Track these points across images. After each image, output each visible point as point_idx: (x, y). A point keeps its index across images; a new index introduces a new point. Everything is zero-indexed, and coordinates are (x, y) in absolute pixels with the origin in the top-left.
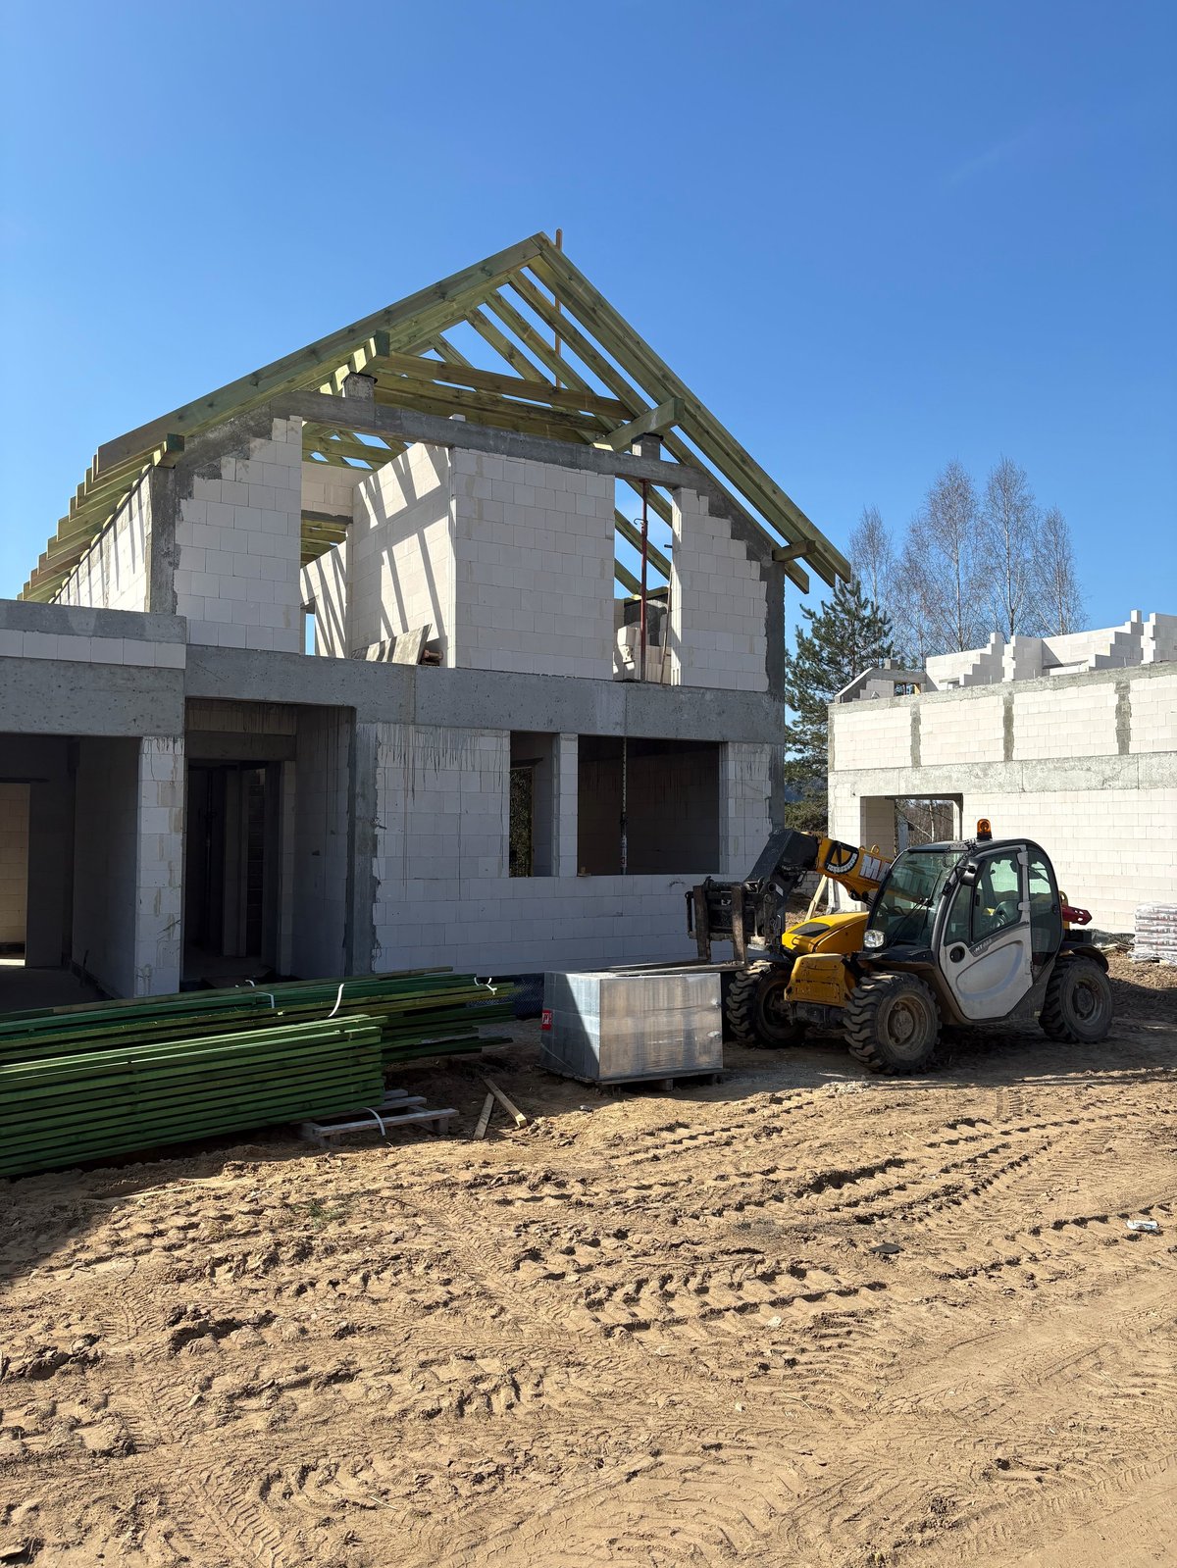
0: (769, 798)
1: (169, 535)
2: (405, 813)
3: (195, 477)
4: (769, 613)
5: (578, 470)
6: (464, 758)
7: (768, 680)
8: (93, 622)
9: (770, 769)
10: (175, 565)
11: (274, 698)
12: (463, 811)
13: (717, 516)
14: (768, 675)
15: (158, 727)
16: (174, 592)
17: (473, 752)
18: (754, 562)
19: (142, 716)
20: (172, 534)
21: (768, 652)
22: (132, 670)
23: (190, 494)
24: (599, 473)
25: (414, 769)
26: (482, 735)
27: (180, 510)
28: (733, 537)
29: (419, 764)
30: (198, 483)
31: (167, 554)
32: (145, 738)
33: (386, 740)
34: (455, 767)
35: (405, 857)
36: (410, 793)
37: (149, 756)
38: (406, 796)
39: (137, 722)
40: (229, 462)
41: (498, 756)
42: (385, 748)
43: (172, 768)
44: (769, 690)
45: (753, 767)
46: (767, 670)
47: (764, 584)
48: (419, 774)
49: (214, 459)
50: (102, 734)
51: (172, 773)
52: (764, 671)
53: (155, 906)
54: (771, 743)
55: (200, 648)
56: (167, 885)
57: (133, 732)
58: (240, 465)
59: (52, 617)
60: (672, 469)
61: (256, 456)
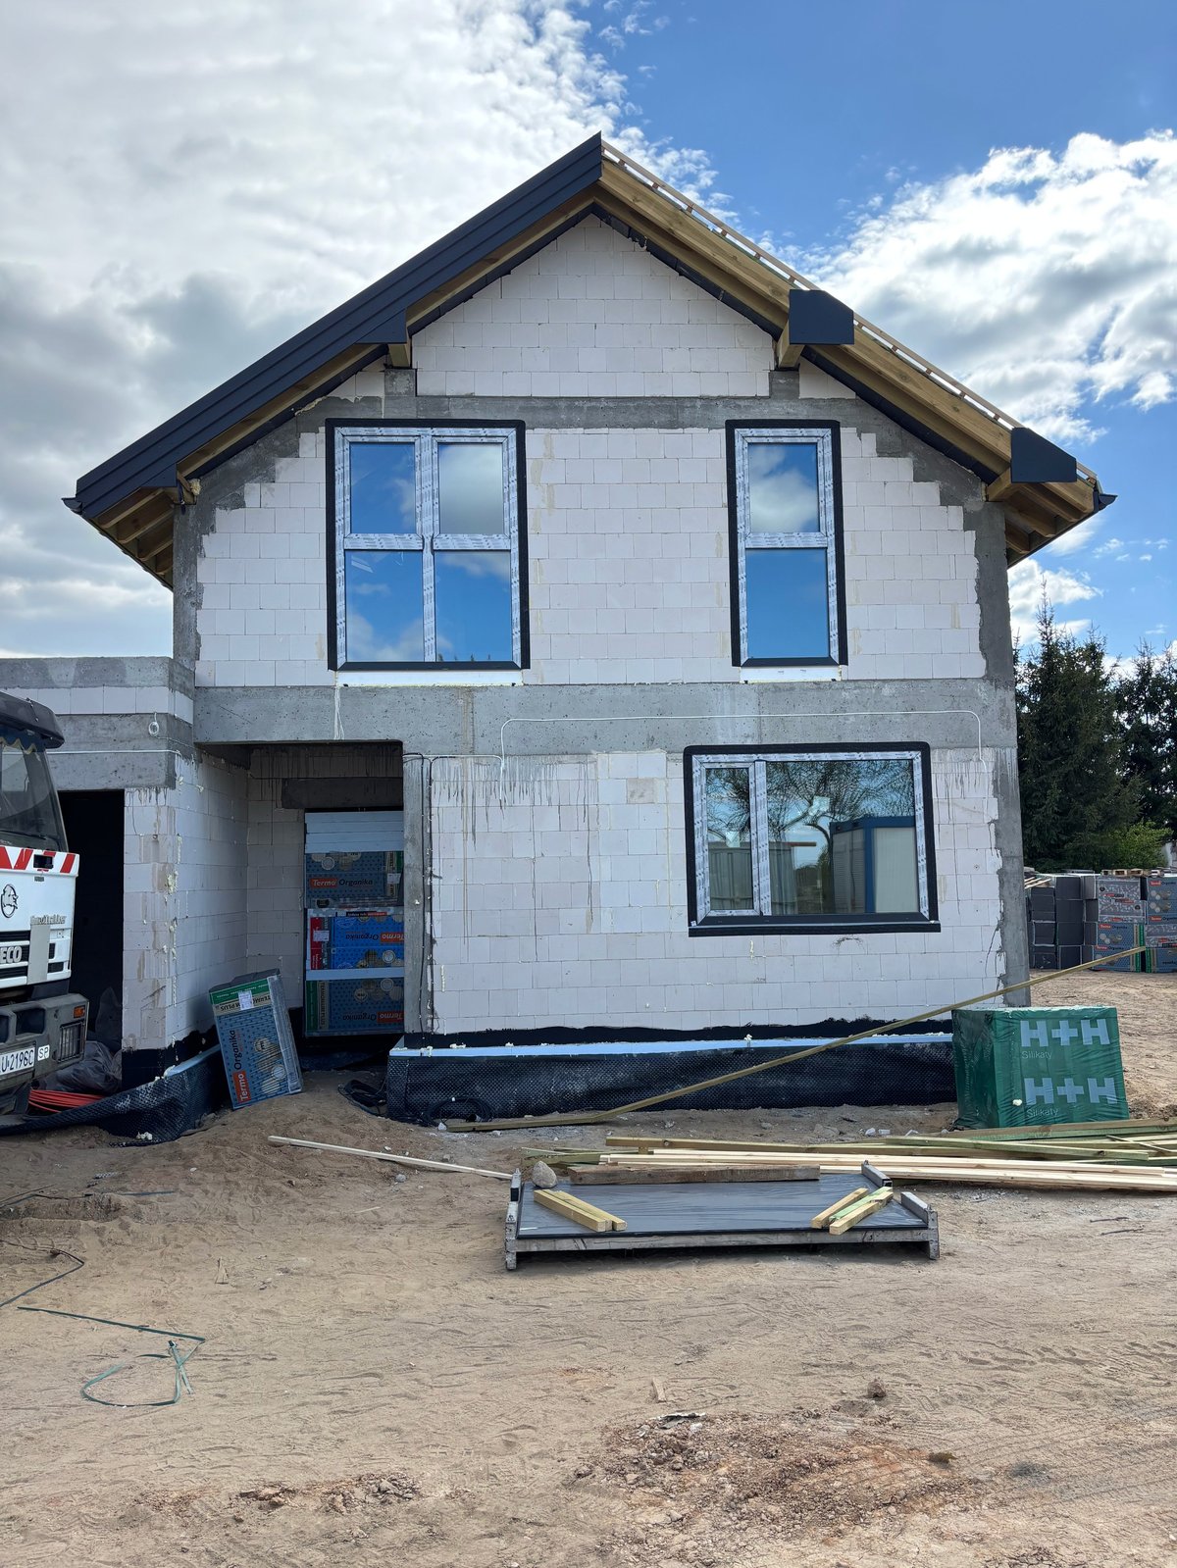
0: (993, 821)
1: (190, 575)
2: (465, 859)
3: (217, 509)
4: (981, 571)
5: (680, 430)
6: (537, 791)
7: (985, 661)
8: (72, 672)
9: (995, 782)
10: (198, 605)
11: (307, 737)
12: (539, 854)
13: (890, 455)
14: (985, 655)
15: (140, 777)
16: (197, 633)
17: (548, 782)
18: (953, 509)
19: (123, 766)
20: (194, 574)
21: (982, 626)
22: (114, 719)
23: (213, 529)
24: (710, 429)
25: (474, 807)
26: (560, 762)
27: (202, 547)
28: (916, 480)
29: (480, 802)
30: (220, 515)
31: (190, 595)
32: (126, 790)
33: (439, 775)
34: (527, 801)
35: (465, 911)
36: (470, 835)
37: (130, 809)
38: (465, 840)
39: (118, 774)
40: (254, 488)
41: (582, 787)
42: (438, 784)
43: (155, 821)
44: (986, 675)
45: (965, 779)
46: (981, 648)
47: (971, 535)
48: (480, 813)
49: (237, 488)
50: (82, 788)
51: (155, 826)
52: (978, 651)
53: (139, 970)
54: (993, 746)
55: (225, 690)
56: (150, 948)
57: (114, 785)
58: (264, 490)
59: (32, 671)
60: (817, 407)
61: (281, 477)
